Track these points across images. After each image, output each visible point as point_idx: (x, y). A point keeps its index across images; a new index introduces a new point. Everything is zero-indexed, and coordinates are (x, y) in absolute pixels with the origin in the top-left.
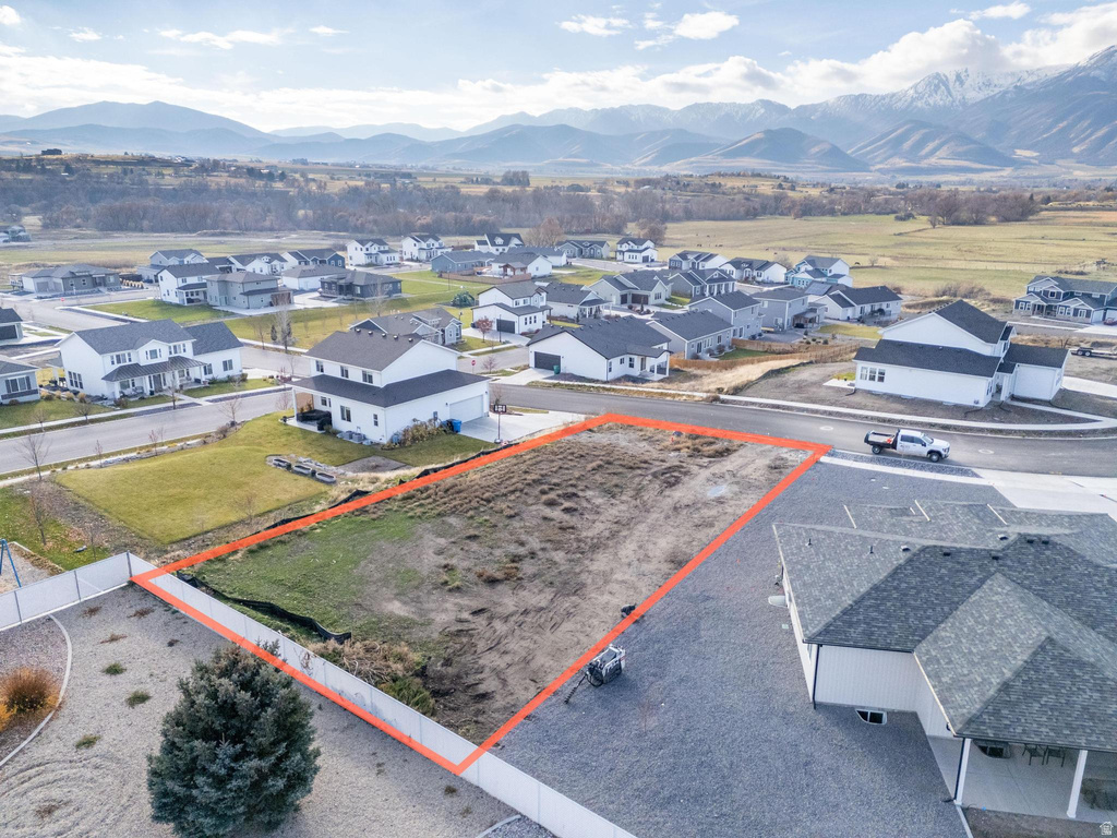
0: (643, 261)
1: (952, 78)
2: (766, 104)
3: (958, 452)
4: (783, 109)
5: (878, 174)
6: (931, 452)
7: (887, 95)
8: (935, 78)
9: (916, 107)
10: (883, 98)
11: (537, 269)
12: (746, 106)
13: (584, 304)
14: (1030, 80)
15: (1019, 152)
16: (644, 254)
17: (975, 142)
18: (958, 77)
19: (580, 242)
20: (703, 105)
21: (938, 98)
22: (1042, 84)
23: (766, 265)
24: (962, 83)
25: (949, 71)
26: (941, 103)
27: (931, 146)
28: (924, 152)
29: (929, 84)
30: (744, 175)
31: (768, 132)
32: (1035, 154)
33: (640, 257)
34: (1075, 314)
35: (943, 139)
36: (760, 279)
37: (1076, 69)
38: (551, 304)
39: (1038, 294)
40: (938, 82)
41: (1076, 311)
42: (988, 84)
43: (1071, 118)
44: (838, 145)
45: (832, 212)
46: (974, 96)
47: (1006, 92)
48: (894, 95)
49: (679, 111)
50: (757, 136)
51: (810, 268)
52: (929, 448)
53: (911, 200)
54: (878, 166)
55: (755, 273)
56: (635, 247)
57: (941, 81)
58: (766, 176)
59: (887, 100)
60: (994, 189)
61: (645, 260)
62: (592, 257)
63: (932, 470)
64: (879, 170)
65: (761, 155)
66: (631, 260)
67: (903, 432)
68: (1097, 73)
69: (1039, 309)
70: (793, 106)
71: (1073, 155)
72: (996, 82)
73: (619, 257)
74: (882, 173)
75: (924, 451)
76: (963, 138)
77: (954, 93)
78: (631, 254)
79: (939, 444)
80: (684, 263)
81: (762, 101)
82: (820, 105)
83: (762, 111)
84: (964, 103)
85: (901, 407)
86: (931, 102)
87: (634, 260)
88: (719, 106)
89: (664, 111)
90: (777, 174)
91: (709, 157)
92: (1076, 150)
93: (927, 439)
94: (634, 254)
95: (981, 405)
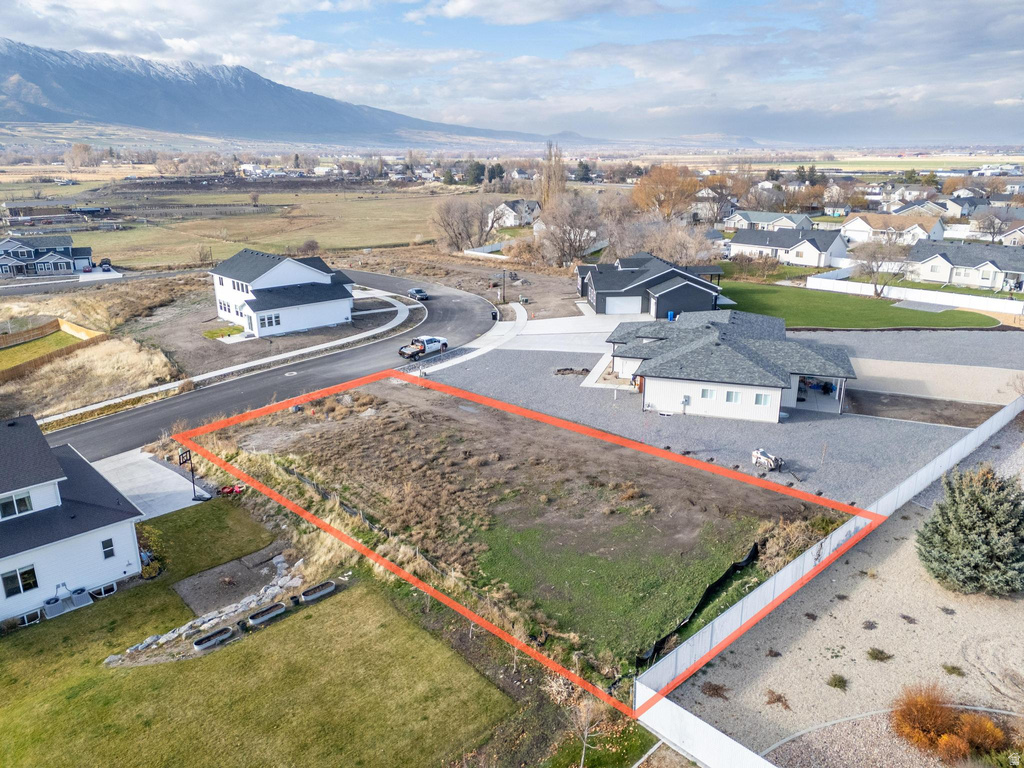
34: (56, 268)
39: (8, 254)
41: (55, 264)
69: (19, 270)
95: (350, 320)
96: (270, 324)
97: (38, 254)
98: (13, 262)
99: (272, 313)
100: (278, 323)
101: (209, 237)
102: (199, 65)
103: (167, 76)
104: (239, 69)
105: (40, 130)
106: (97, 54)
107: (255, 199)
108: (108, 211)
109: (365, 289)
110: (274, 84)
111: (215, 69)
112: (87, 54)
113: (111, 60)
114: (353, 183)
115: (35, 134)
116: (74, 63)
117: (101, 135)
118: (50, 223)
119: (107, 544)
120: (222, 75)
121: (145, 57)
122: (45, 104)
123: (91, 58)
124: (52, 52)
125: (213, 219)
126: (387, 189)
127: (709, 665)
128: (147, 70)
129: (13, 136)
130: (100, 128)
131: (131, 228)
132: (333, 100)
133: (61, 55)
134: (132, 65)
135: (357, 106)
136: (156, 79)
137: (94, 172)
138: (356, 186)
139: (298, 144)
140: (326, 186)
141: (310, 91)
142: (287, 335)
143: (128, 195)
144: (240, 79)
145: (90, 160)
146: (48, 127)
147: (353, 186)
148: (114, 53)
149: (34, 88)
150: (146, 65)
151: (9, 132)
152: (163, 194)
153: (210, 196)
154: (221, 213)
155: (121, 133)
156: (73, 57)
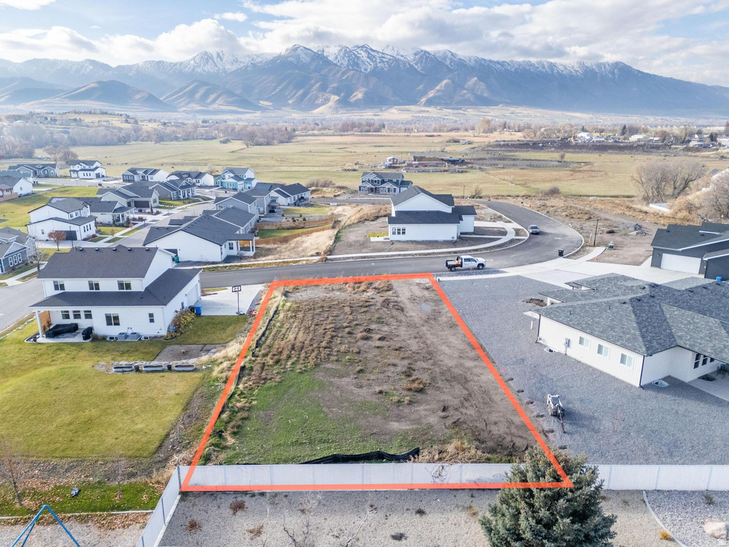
0: (97, 177)
1: (215, 56)
2: (93, 62)
3: (489, 263)
4: (106, 67)
5: (184, 114)
6: (479, 265)
7: (177, 63)
8: (204, 54)
9: (197, 72)
10: (175, 64)
11: (21, 189)
12: (78, 63)
13: (115, 211)
14: (258, 60)
15: (262, 102)
16: (97, 172)
17: (237, 96)
18: (218, 55)
19: (34, 166)
20: (41, 60)
21: (209, 67)
22: (265, 63)
23: (200, 175)
24: (221, 59)
25: (213, 51)
26: (212, 70)
27: (212, 97)
28: (209, 100)
29: (202, 58)
30: (95, 113)
31: (99, 82)
32: (270, 104)
33: (93, 174)
34: (389, 191)
35: (218, 93)
36: (199, 184)
37: (280, 57)
38: (95, 214)
39: (369, 181)
40: (206, 57)
41: (389, 189)
42: (236, 61)
43: (284, 84)
44: (154, 94)
45: (177, 139)
46: (231, 68)
47: (247, 67)
48: (181, 63)
49: (21, 64)
50: (92, 85)
51: (232, 175)
52: (478, 263)
53: (221, 130)
54: (183, 109)
55: (194, 181)
56: (87, 167)
57: (208, 56)
58: (111, 114)
59: (178, 66)
60: (257, 124)
61: (98, 176)
62: (47, 176)
63: (480, 274)
64: (184, 111)
65: (99, 99)
66: (86, 177)
67: (464, 257)
68: (290, 59)
69: (371, 190)
70: (114, 65)
71: (289, 105)
72: (240, 60)
73: (74, 175)
74: (187, 113)
75: (475, 265)
76: (230, 93)
77: (218, 65)
78: (85, 172)
79: (481, 260)
80: (135, 176)
81: (89, 60)
82: (134, 66)
83: (91, 67)
84: (225, 72)
85: (424, 246)
86: (206, 69)
87: (89, 177)
88: (55, 62)
89: (9, 63)
90: (122, 113)
91: (57, 99)
92: (290, 102)
93: (475, 259)
94: (88, 172)
95: (455, 239)
96: (399, 233)
97: (383, 182)
98: (369, 185)
99: (401, 226)
100: (404, 233)
101: (504, 180)
102: (588, 64)
103: (564, 72)
104: (617, 64)
105: (479, 111)
106: (524, 61)
107: (562, 157)
108: (463, 161)
109: (510, 222)
110: (642, 73)
111: (599, 66)
112: (518, 62)
113: (531, 65)
114: (653, 148)
115: (476, 113)
116: (509, 68)
117: (512, 113)
118: (426, 166)
119: (151, 315)
120: (603, 70)
121: (552, 61)
122: (486, 95)
123: (520, 64)
124: (498, 63)
125: (522, 169)
126: (682, 153)
127: (262, 494)
128: (552, 70)
129: (464, 114)
130: (513, 109)
131: (466, 172)
132: (690, 83)
133: (502, 64)
134: (543, 67)
135: (710, 87)
136: (557, 75)
137: (487, 137)
138: (654, 150)
139: (649, 117)
140: (628, 150)
141: (670, 77)
142: (407, 242)
143: (490, 152)
144: (616, 71)
145: (489, 129)
146: (484, 109)
147: (651, 150)
148: (533, 60)
149: (482, 85)
150: (552, 66)
151: (463, 112)
152: (511, 151)
153: (539, 154)
154: (530, 166)
155: (525, 112)
156: (509, 64)
